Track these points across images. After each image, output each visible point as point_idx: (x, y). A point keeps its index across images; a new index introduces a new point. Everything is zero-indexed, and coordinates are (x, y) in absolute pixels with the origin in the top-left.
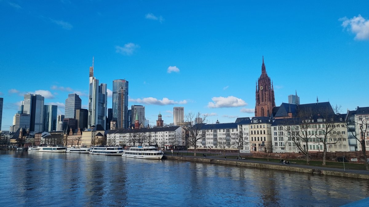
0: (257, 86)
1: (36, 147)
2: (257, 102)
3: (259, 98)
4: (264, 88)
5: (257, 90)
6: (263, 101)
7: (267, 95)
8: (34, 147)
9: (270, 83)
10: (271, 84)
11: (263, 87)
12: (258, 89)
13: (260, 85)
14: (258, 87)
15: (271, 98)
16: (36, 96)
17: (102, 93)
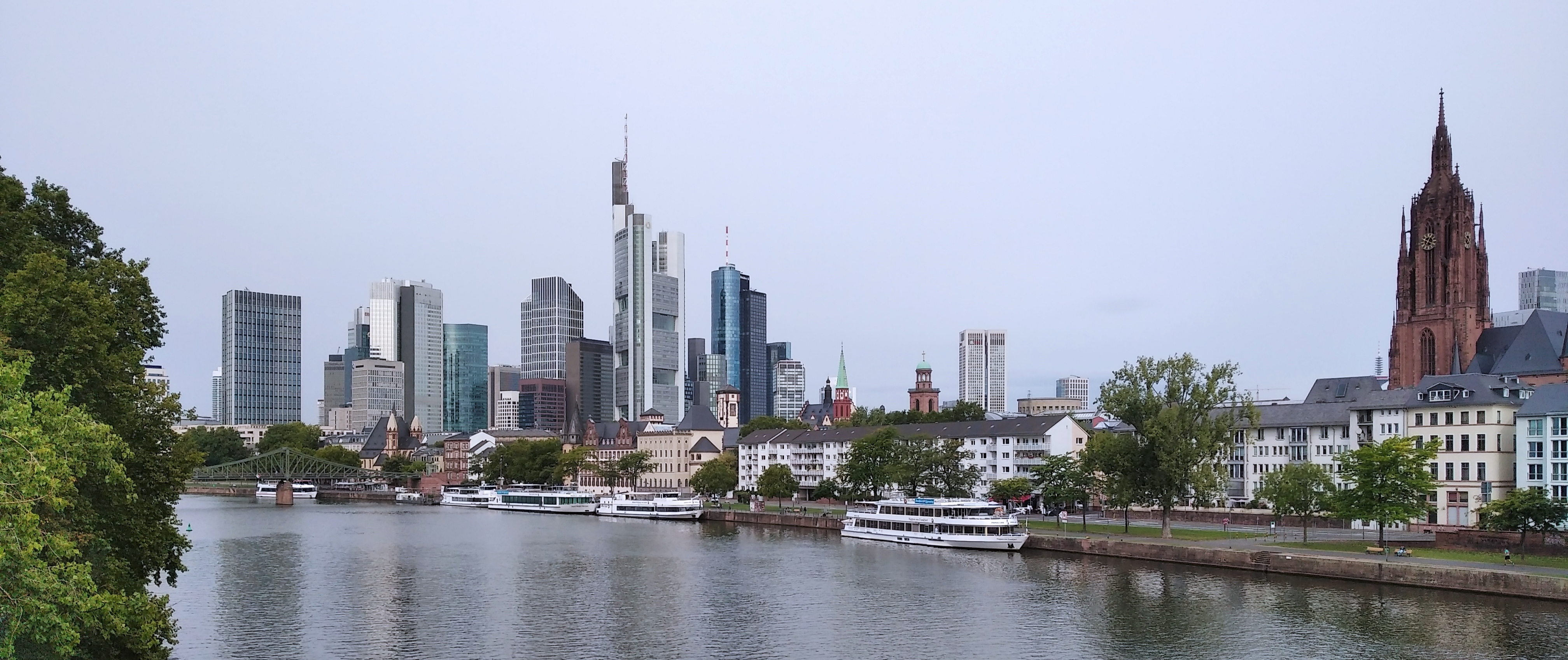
0: (1403, 234)
1: (472, 492)
2: (1401, 306)
3: (1413, 289)
4: (1438, 242)
5: (1402, 251)
6: (1431, 299)
7: (1456, 272)
8: (463, 492)
9: (1472, 215)
10: (1477, 221)
11: (1438, 238)
12: (1408, 247)
13: (1422, 227)
14: (1408, 235)
15: (1474, 287)
16: (412, 287)
17: (666, 273)
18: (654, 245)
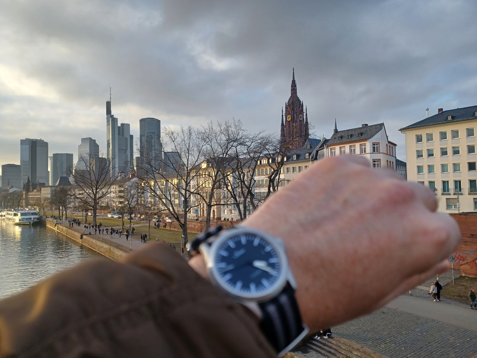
4: (292, 118)
9: (303, 109)
13: (287, 113)
16: (36, 141)
17: (123, 136)
18: (119, 127)
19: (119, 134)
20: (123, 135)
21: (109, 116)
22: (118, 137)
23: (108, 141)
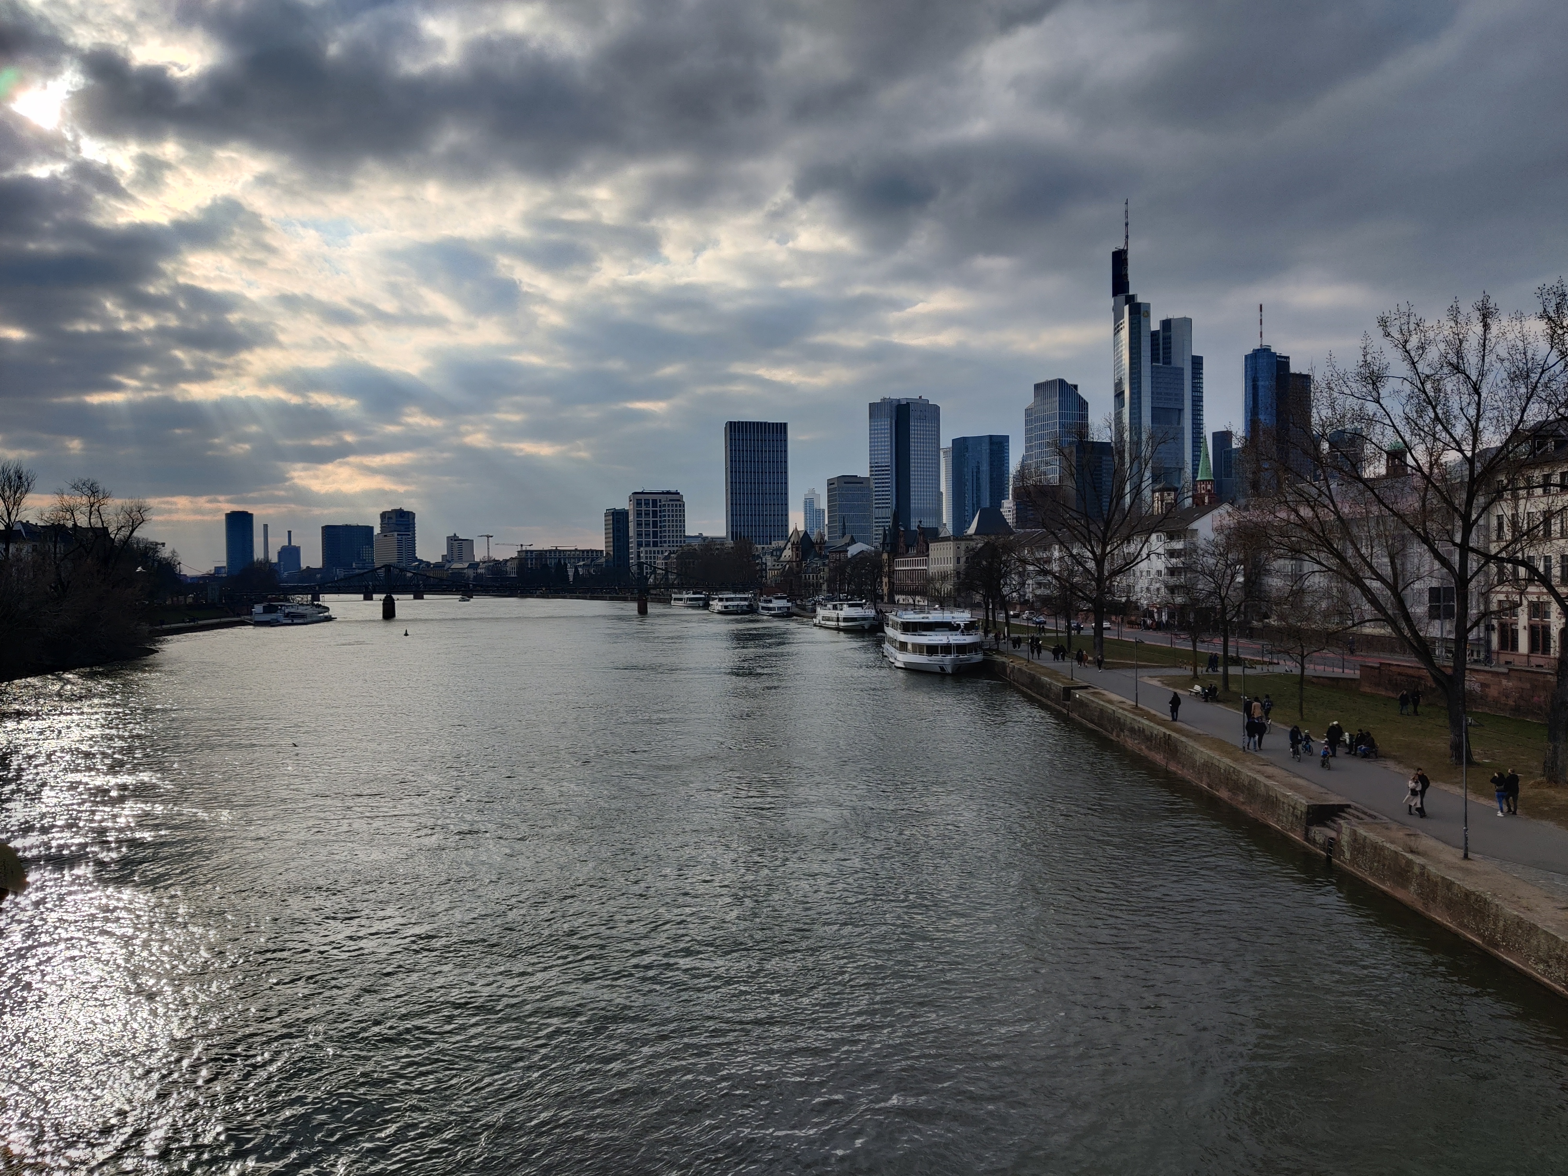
16: (908, 404)
17: (1170, 363)
18: (1154, 334)
19: (1154, 358)
20: (1167, 360)
21: (1122, 298)
22: (1152, 367)
23: (1118, 385)
